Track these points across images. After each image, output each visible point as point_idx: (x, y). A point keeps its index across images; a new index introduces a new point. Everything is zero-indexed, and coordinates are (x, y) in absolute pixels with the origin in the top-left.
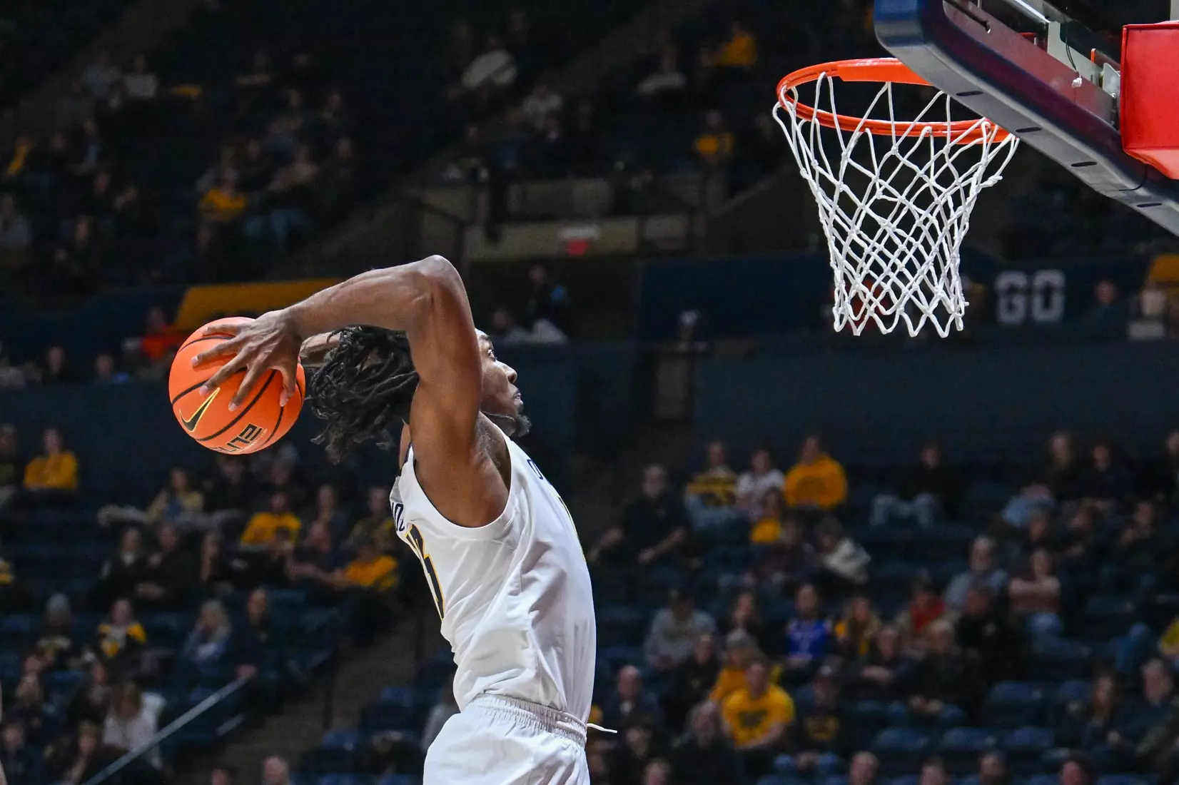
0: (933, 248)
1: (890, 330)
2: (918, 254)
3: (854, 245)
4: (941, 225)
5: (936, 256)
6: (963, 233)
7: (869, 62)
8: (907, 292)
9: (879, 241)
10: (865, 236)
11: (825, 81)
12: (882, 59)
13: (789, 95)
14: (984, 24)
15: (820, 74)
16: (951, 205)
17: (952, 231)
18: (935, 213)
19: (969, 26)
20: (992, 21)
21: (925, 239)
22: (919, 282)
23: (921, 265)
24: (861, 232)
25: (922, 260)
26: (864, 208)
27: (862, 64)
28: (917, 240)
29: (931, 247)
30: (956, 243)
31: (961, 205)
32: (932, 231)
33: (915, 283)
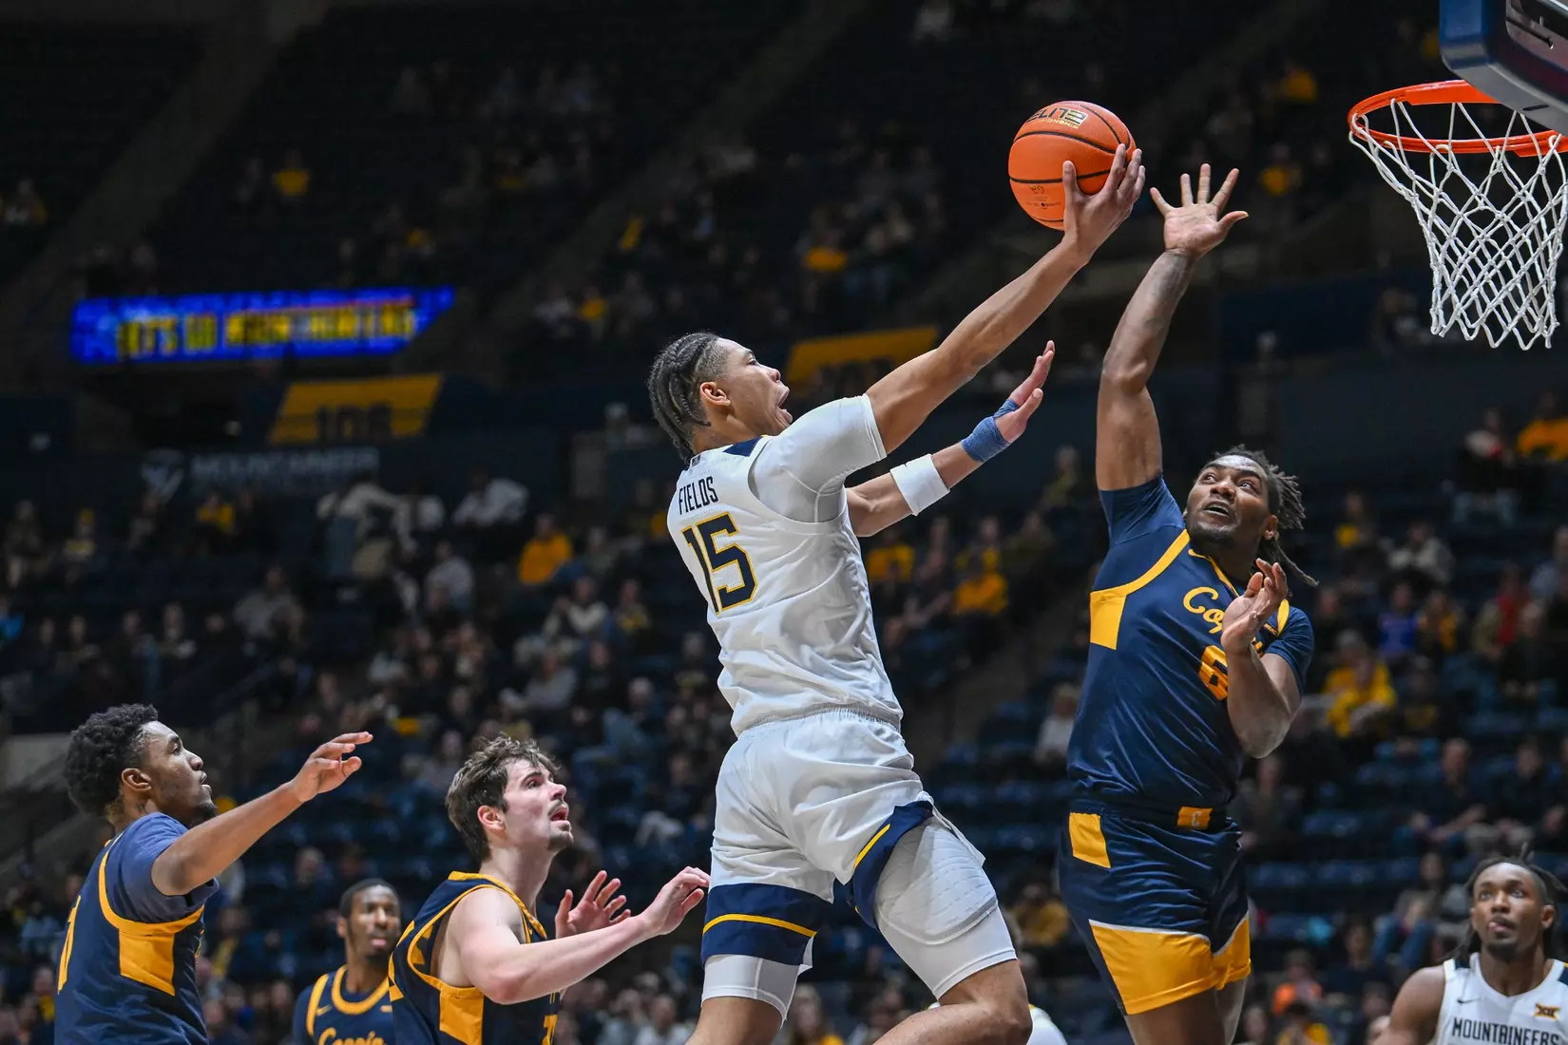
0: (1522, 267)
1: (1472, 338)
2: (1505, 270)
3: (1450, 250)
4: (1535, 246)
5: (1524, 276)
6: (1557, 255)
7: (1436, 85)
8: (1491, 306)
9: (1473, 250)
10: (1461, 244)
11: (1396, 105)
12: (1448, 82)
13: (1360, 122)
14: (1547, 41)
15: (1392, 100)
16: (1544, 226)
17: (1546, 251)
18: (1529, 233)
19: (1532, 44)
20: (1554, 37)
21: (1515, 255)
22: (1503, 297)
23: (1506, 282)
24: (1457, 239)
25: (1508, 277)
26: (1462, 216)
27: (1428, 88)
28: (1506, 255)
29: (1520, 266)
30: (1551, 265)
31: (1554, 227)
32: (1524, 250)
33: (1499, 298)
